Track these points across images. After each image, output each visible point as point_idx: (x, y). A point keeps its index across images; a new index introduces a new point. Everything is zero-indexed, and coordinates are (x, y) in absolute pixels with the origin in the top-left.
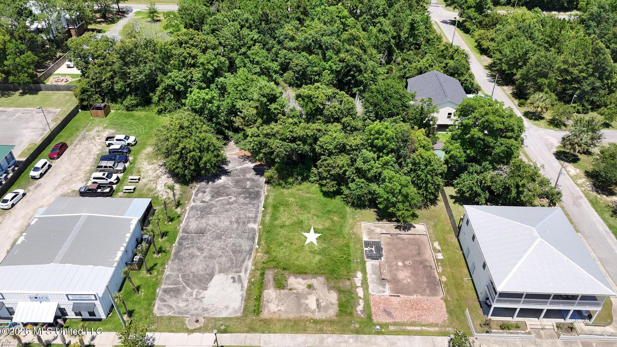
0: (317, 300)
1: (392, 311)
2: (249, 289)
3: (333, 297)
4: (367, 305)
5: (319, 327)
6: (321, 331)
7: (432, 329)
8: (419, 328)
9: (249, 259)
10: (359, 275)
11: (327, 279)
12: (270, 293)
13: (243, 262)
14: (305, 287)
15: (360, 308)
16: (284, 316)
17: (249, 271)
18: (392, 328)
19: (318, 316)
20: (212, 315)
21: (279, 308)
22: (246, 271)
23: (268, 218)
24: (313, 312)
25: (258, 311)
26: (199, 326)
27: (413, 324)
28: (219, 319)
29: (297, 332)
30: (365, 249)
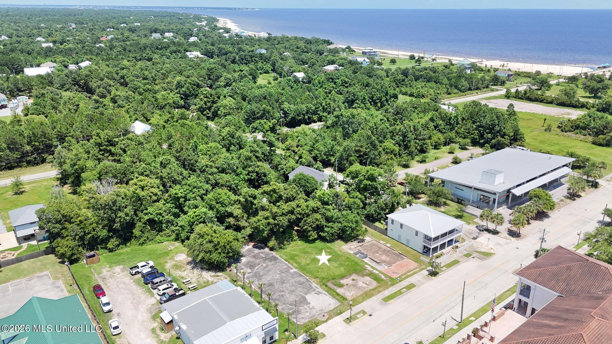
0: (363, 283)
1: (396, 271)
2: (330, 294)
3: (368, 279)
4: (384, 275)
5: (377, 291)
6: (379, 292)
7: (416, 270)
8: (412, 272)
9: (312, 283)
10: (367, 266)
11: (356, 274)
12: (340, 291)
13: (311, 286)
14: (351, 281)
15: (383, 277)
16: (358, 295)
17: (319, 288)
18: (403, 277)
19: (371, 287)
20: (327, 310)
21: (352, 293)
22: (318, 288)
23: (295, 265)
24: (367, 287)
25: (345, 299)
26: (327, 317)
27: (408, 272)
28: (332, 310)
29: (370, 297)
30: (357, 256)
